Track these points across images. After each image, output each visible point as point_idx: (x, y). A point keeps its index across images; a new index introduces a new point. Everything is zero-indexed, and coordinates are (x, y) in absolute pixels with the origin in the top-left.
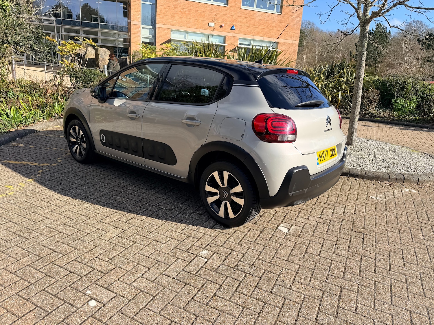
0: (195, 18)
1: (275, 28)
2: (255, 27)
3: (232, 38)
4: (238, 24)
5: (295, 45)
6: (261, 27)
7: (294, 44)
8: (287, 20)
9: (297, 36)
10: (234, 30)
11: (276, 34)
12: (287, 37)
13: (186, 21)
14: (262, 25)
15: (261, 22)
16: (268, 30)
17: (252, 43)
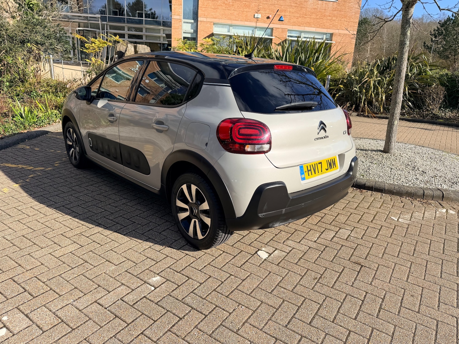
0: (240, 10)
1: (329, 18)
2: (306, 17)
3: (280, 30)
4: (287, 14)
6: (313, 17)
7: (351, 35)
8: (344, 7)
9: (355, 25)
10: (282, 21)
11: (330, 25)
12: (343, 27)
13: (229, 13)
14: (315, 15)
15: (314, 10)
16: (321, 20)
17: (303, 35)
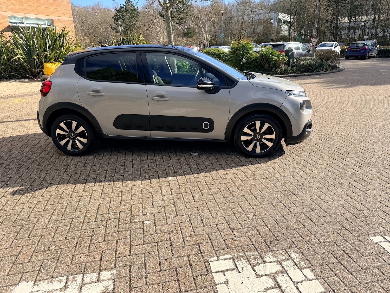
5: (70, 22)
6: (30, 4)
7: (69, 21)
14: (31, 3)
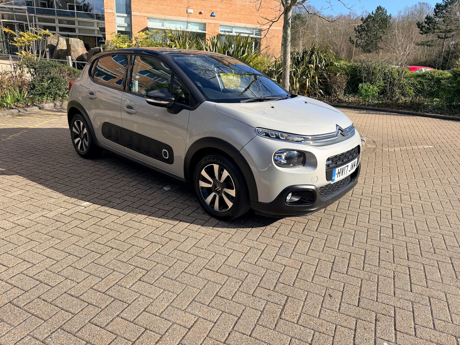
0: (173, 5)
1: (257, 14)
2: (236, 13)
3: (212, 25)
4: (218, 10)
5: (279, 32)
6: (242, 13)
7: (278, 30)
8: (270, 5)
9: (281, 22)
10: (214, 16)
13: (162, 8)
14: (244, 11)
15: (243, 7)
16: (250, 16)
17: (234, 30)
